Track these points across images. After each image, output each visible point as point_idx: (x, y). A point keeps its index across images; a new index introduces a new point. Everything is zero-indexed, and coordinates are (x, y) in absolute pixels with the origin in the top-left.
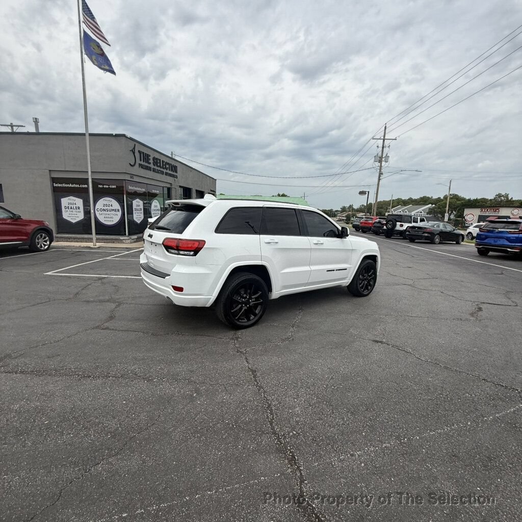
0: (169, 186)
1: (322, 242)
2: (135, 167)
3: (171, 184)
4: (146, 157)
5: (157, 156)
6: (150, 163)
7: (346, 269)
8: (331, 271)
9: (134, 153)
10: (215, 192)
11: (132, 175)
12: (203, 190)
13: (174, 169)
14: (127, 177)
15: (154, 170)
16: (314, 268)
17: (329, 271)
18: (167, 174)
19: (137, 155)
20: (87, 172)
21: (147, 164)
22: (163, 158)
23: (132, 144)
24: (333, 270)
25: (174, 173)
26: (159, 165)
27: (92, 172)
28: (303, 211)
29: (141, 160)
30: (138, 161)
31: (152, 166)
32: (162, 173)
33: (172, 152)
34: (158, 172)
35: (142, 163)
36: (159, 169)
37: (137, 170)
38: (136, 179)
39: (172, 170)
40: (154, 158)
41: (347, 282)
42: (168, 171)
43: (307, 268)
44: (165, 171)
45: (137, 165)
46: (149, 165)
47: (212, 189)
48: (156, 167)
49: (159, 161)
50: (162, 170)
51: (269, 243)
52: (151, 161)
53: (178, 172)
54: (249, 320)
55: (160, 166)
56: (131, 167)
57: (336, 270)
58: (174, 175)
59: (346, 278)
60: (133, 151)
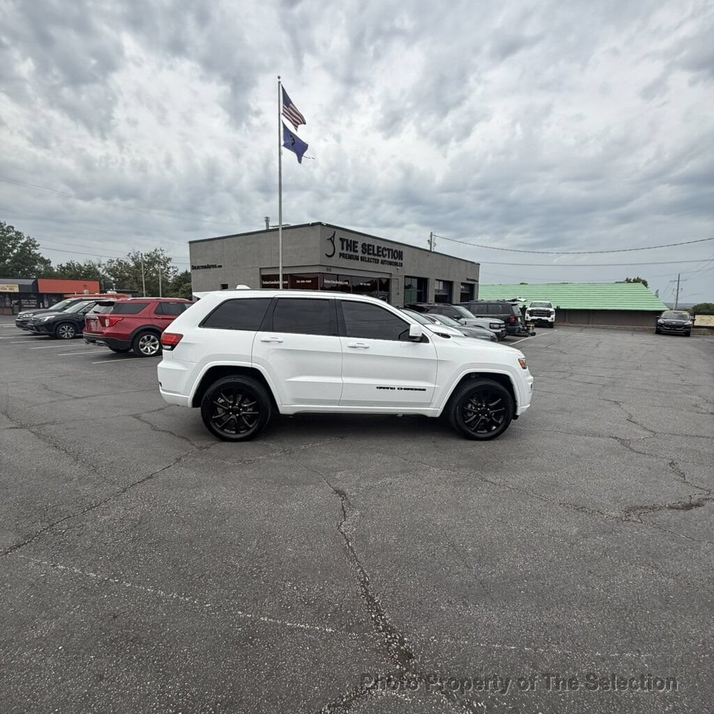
0: (388, 277)
2: (333, 257)
3: (391, 274)
4: (352, 245)
5: (369, 241)
6: (357, 251)
7: (424, 390)
9: (333, 242)
10: (478, 282)
11: (329, 267)
12: (451, 280)
13: (400, 255)
14: (324, 270)
15: (363, 259)
17: (380, 388)
18: (383, 262)
19: (338, 243)
20: (279, 267)
21: (352, 253)
22: (378, 244)
23: (330, 233)
25: (397, 261)
26: (371, 252)
27: (283, 267)
29: (343, 249)
30: (339, 250)
31: (360, 254)
32: (377, 261)
33: (431, 233)
34: (369, 260)
35: (345, 252)
36: (372, 257)
37: (337, 261)
38: (334, 271)
39: (393, 256)
40: (364, 245)
42: (386, 259)
43: (338, 380)
44: (381, 259)
45: (337, 254)
46: (355, 254)
47: (469, 278)
48: (366, 255)
49: (371, 248)
50: (376, 257)
51: (268, 342)
52: (359, 248)
53: (404, 258)
55: (373, 254)
56: (331, 258)
57: (398, 389)
58: (397, 263)
59: (429, 404)
60: (332, 240)
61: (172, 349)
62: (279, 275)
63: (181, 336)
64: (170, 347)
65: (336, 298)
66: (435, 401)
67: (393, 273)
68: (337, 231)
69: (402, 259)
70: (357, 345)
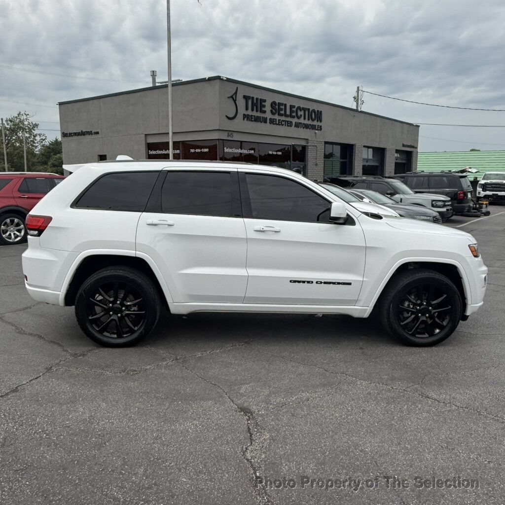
0: (303, 143)
1: (276, 229)
2: (236, 120)
3: (307, 140)
4: (258, 104)
5: (279, 99)
6: (265, 112)
7: (350, 284)
9: (235, 101)
10: (416, 148)
11: (230, 132)
12: (382, 146)
13: (318, 116)
14: (224, 136)
15: (272, 121)
17: (295, 282)
18: (297, 125)
19: (241, 102)
20: (168, 133)
21: (259, 114)
22: (289, 102)
23: (231, 89)
25: (315, 123)
26: (283, 112)
27: (173, 133)
29: (247, 109)
30: (242, 111)
31: (268, 115)
32: (289, 124)
33: (358, 88)
34: (280, 123)
35: (249, 112)
36: (283, 118)
37: (239, 124)
38: (237, 137)
39: (310, 118)
40: (273, 104)
41: (363, 308)
42: (302, 121)
44: (294, 121)
45: (240, 116)
46: (262, 115)
47: (405, 144)
48: (277, 117)
49: (283, 107)
50: (289, 119)
51: (155, 225)
52: (268, 108)
53: (323, 119)
55: (286, 115)
56: (229, 121)
57: (317, 282)
58: (315, 126)
59: (354, 302)
60: (234, 98)
61: (39, 235)
62: (168, 143)
63: (49, 219)
64: (36, 232)
65: (239, 170)
66: (363, 297)
67: (310, 139)
68: (240, 87)
69: (321, 121)
70: (265, 229)
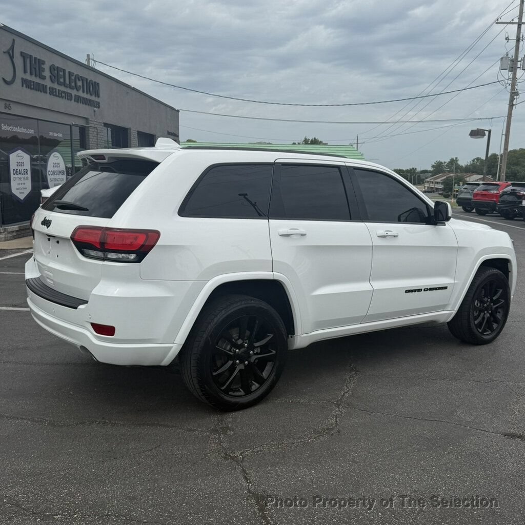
0: (82, 123)
1: (394, 233)
2: (14, 86)
3: (86, 119)
4: (35, 66)
5: (59, 63)
6: (44, 78)
7: (446, 288)
8: (415, 291)
9: (12, 58)
10: (178, 136)
11: (8, 102)
13: (96, 86)
14: (1, 107)
15: (53, 92)
16: (378, 285)
17: (409, 291)
18: (78, 99)
19: (18, 61)
21: (37, 80)
22: (70, 68)
23: (7, 40)
24: (419, 290)
25: (93, 98)
26: (62, 80)
28: (356, 171)
29: (25, 72)
30: (20, 74)
31: (48, 83)
32: (69, 97)
33: (88, 56)
34: (60, 95)
35: (28, 77)
36: (62, 88)
37: (17, 92)
38: (16, 110)
39: (88, 92)
40: (53, 68)
41: (448, 313)
42: (81, 94)
43: (364, 286)
44: (74, 93)
45: (18, 81)
46: (42, 82)
47: (169, 131)
48: (56, 86)
49: (61, 73)
50: (68, 90)
51: (288, 235)
52: (47, 74)
53: (101, 95)
54: (248, 392)
55: (64, 84)
56: (6, 86)
57: (424, 290)
58: (93, 101)
60: (10, 54)
61: (139, 260)
63: (156, 235)
64: (133, 256)
66: (452, 302)
67: (89, 117)
68: (18, 41)
69: (98, 97)
